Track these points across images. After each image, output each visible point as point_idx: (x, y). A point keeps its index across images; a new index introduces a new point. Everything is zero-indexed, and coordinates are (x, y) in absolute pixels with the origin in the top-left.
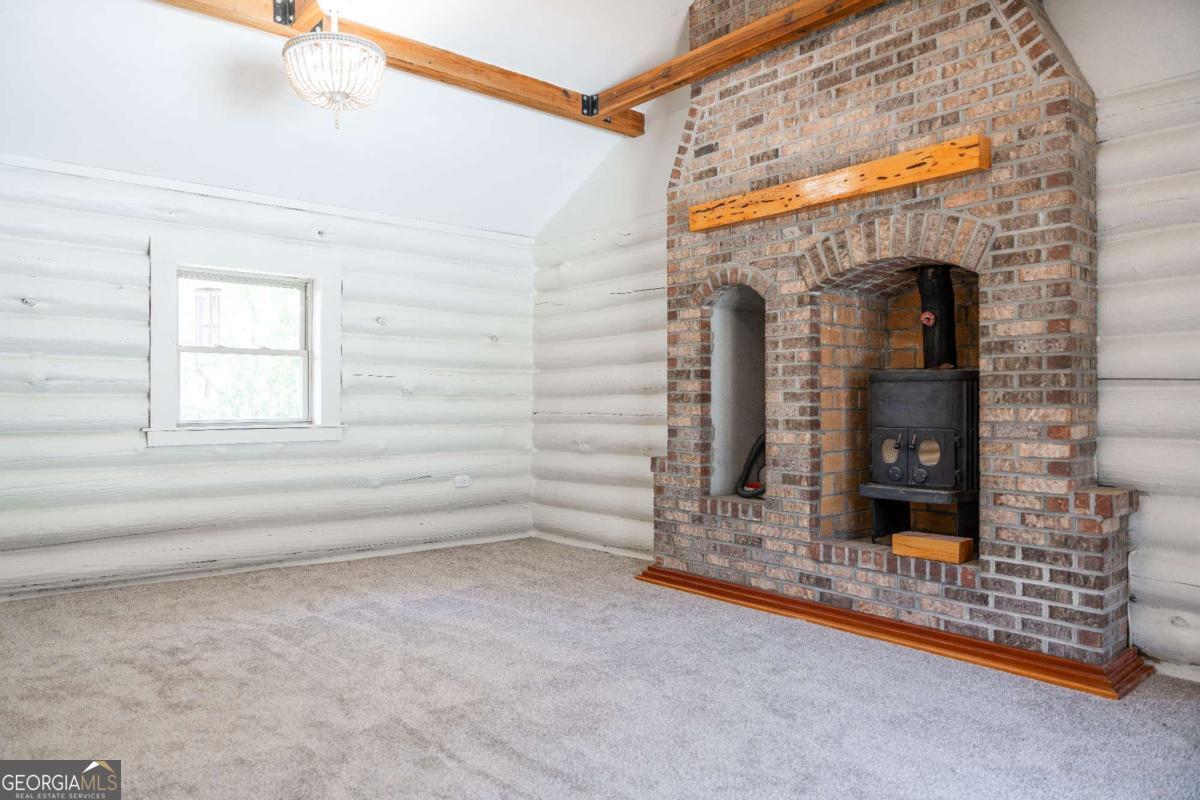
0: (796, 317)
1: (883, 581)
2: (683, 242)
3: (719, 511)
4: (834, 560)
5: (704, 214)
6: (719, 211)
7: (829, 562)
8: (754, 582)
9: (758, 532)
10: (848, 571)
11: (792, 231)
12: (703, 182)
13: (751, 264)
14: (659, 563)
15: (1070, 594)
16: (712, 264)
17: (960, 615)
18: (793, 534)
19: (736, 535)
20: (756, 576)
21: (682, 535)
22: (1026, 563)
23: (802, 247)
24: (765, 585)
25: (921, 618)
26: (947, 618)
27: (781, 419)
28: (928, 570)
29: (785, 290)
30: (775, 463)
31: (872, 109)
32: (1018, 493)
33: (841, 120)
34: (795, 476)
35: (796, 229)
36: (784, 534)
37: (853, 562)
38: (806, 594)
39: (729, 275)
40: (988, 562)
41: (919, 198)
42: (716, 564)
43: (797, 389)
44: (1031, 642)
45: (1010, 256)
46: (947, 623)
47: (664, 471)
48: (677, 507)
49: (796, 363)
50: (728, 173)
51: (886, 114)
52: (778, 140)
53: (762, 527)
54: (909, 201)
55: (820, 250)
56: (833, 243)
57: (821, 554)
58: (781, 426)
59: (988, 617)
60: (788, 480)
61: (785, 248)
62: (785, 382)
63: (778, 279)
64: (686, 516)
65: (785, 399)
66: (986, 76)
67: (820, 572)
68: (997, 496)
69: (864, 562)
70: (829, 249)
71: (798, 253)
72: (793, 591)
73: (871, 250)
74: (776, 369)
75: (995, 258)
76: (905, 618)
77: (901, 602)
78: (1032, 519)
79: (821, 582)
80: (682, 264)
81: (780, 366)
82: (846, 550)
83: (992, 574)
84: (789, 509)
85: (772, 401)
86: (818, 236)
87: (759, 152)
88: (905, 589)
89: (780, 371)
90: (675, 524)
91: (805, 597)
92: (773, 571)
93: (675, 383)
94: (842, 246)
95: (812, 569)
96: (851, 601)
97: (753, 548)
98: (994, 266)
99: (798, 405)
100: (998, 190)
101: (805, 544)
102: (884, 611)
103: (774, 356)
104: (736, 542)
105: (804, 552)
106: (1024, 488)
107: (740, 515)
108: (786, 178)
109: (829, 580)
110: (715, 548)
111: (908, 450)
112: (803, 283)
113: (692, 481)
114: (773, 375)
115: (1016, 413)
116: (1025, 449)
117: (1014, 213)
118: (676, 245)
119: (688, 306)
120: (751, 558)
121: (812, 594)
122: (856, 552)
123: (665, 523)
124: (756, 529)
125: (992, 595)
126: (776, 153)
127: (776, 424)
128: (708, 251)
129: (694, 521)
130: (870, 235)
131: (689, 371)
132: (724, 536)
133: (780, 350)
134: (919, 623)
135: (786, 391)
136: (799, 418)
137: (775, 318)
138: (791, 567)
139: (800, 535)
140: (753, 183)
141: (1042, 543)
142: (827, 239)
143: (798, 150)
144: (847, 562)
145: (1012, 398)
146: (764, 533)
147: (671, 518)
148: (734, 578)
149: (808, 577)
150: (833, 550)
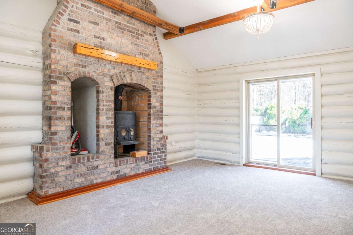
0: (110, 93)
1: (133, 165)
2: (61, 52)
3: (82, 161)
4: (122, 164)
5: (85, 49)
6: (91, 50)
7: (121, 165)
8: (95, 182)
9: (97, 164)
10: (125, 166)
11: (109, 66)
12: (72, 33)
13: (94, 72)
14: (46, 194)
15: (163, 155)
16: (77, 66)
17: (148, 167)
18: (109, 160)
19: (87, 168)
20: (96, 179)
21: (61, 176)
22: (158, 151)
23: (112, 72)
24: (99, 181)
25: (141, 171)
26: (145, 169)
27: (105, 125)
28: (143, 159)
29: (106, 84)
30: (103, 140)
31: (130, 43)
32: (156, 138)
33: (123, 41)
34: (109, 143)
35: (110, 66)
36: (106, 162)
37: (127, 163)
38: (113, 178)
39: (86, 74)
40: (152, 153)
41: (140, 71)
42: (79, 182)
43: (110, 116)
44: (158, 167)
45: (155, 89)
46: (146, 170)
47: (49, 151)
48: (58, 165)
49: (110, 108)
50: (84, 36)
51: (134, 46)
52: (104, 35)
53: (98, 162)
54: (138, 70)
55: (118, 75)
56: (122, 74)
57: (119, 164)
58: (105, 128)
59: (152, 165)
60: (107, 144)
61: (106, 71)
62: (106, 113)
63: (104, 80)
64: (62, 168)
65: (106, 119)
66: (152, 49)
67: (117, 169)
68: (153, 139)
69: (130, 162)
70: (121, 76)
71: (111, 74)
72: (109, 179)
73: (132, 80)
74: (103, 109)
75: (153, 89)
76: (138, 172)
77: (137, 169)
78: (158, 143)
79: (117, 172)
80: (60, 62)
81: (105, 108)
82: (125, 160)
83: (153, 156)
84: (108, 153)
85: (102, 119)
86: (117, 71)
87: (97, 35)
88: (137, 165)
89: (105, 110)
90: (56, 173)
91: (113, 179)
92: (102, 175)
93: (56, 112)
94: (124, 76)
95: (115, 170)
96: (125, 174)
97: (94, 170)
98: (153, 91)
99: (110, 120)
100: (153, 75)
101: (113, 163)
102: (133, 173)
103: (103, 105)
104: (88, 170)
105: (112, 165)
106: (157, 136)
107: (91, 160)
108: (107, 49)
109: (120, 171)
110: (78, 176)
111: (128, 131)
112: (112, 83)
113: (66, 152)
114: (102, 111)
115: (156, 121)
116: (157, 128)
117: (156, 81)
118: (57, 53)
119: (64, 80)
120: (94, 174)
121: (115, 177)
122: (127, 160)
123: (50, 174)
124: (96, 163)
125: (152, 160)
126: (104, 39)
127: (103, 127)
128: (75, 61)
129: (67, 168)
130: (131, 76)
131: (65, 107)
132: (82, 169)
133: (105, 103)
134: (140, 172)
135: (107, 116)
136: (111, 124)
137: (103, 92)
138: (108, 171)
139: (111, 160)
140: (95, 44)
141: (159, 147)
142: (120, 73)
143: (111, 42)
144: (125, 164)
145: (155, 118)
146: (99, 163)
147: (53, 171)
148: (87, 183)
149: (114, 172)
150: (122, 161)
